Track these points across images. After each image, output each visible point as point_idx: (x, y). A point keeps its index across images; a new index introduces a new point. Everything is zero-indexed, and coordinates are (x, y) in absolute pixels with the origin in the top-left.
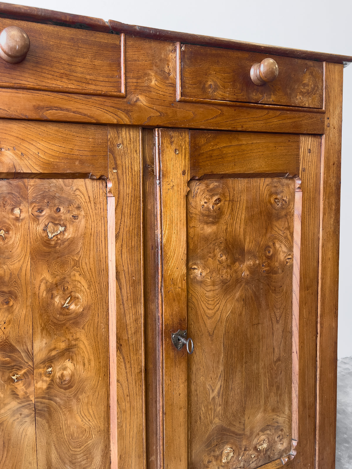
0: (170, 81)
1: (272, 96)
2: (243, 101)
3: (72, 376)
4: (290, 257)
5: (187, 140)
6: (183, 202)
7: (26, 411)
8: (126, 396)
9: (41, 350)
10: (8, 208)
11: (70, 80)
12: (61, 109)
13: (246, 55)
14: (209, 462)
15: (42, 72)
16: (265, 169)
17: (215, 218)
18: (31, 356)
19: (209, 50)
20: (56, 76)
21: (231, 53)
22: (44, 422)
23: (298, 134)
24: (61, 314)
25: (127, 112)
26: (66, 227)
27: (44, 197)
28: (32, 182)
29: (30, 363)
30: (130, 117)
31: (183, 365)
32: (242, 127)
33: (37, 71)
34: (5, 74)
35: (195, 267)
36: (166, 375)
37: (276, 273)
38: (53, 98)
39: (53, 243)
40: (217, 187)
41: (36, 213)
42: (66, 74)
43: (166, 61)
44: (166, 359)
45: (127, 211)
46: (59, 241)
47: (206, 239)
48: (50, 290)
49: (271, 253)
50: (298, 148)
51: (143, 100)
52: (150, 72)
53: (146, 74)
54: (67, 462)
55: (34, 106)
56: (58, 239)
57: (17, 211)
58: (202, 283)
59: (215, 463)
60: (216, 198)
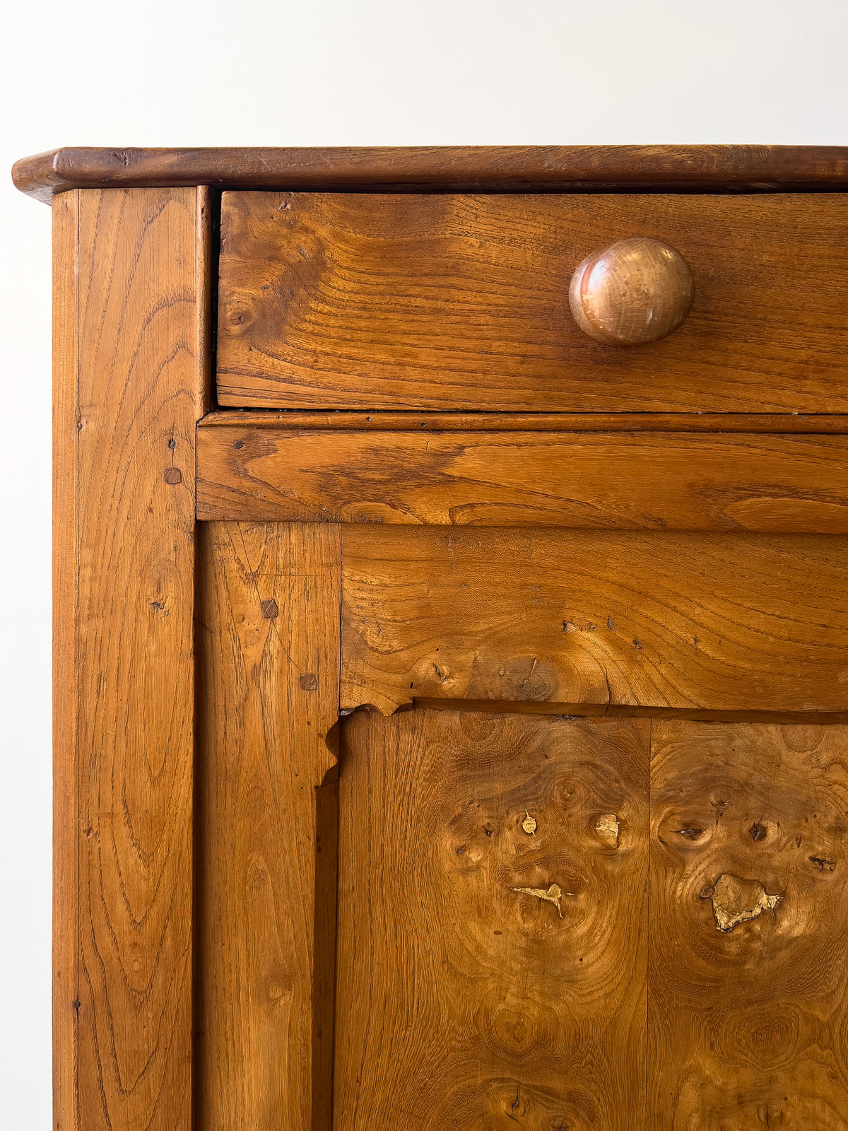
10: (579, 812)
11: (835, 382)
12: (794, 492)
15: (726, 365)
20: (780, 374)
26: (784, 895)
27: (707, 784)
28: (664, 731)
33: (708, 362)
34: (593, 385)
38: (764, 452)
39: (733, 948)
41: (675, 839)
42: (817, 363)
46: (757, 945)
48: (715, 1112)
55: (690, 486)
56: (754, 937)
57: (609, 827)
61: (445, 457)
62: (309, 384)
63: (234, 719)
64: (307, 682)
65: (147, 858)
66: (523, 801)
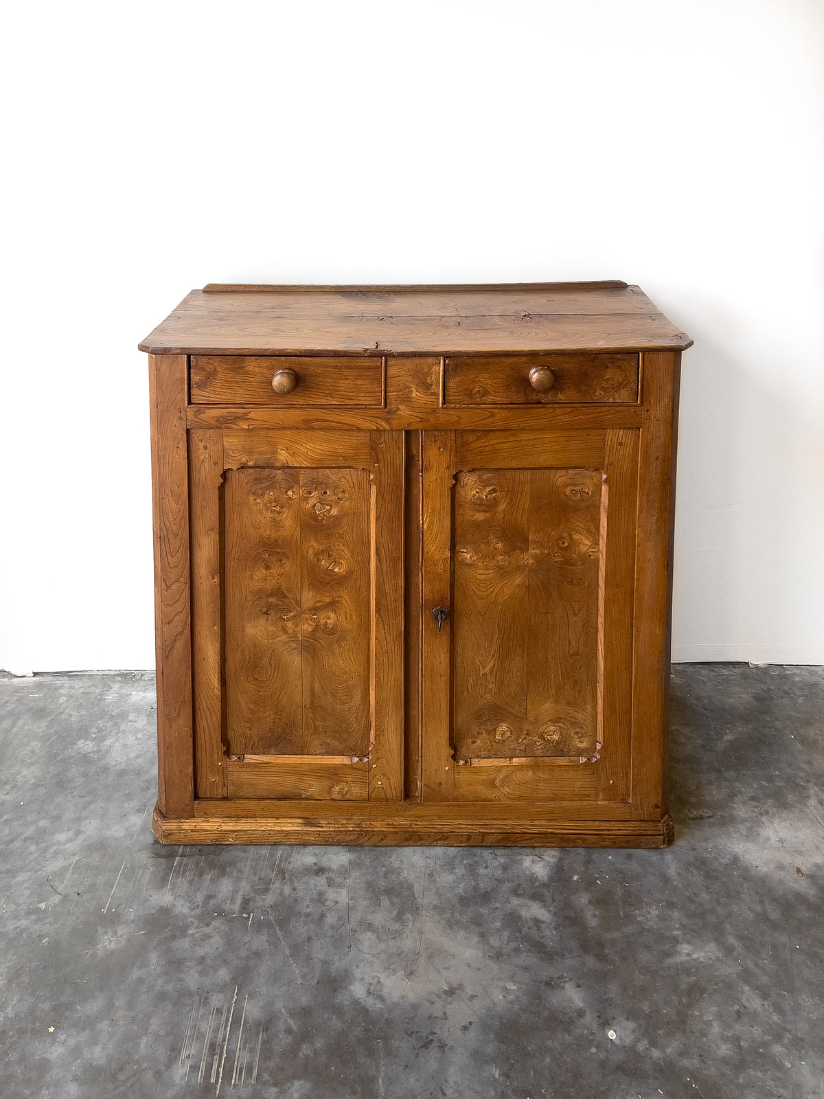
0: (433, 391)
1: (559, 395)
2: (517, 402)
3: (335, 625)
4: (594, 550)
5: (453, 440)
6: (447, 493)
7: (294, 645)
8: (384, 652)
9: (308, 600)
10: (283, 490)
12: (326, 421)
13: (523, 359)
14: (478, 734)
16: (552, 463)
17: (489, 506)
18: (299, 603)
20: (323, 396)
21: (504, 360)
22: (309, 657)
23: (603, 428)
24: (326, 574)
25: (387, 420)
26: (331, 506)
27: (313, 482)
28: (302, 472)
29: (299, 609)
30: (389, 424)
31: (445, 638)
32: (518, 426)
34: (279, 400)
35: (464, 550)
37: (573, 564)
38: (319, 412)
39: (320, 518)
40: (492, 477)
41: (306, 495)
42: (330, 393)
43: (429, 373)
44: (426, 629)
45: (387, 497)
46: (326, 517)
47: (477, 525)
48: (317, 554)
49: (566, 544)
51: (403, 409)
52: (411, 385)
53: (407, 388)
54: (329, 693)
55: (303, 420)
57: (290, 493)
58: (470, 565)
59: (486, 737)
60: (488, 489)
61: (246, 414)
62: (213, 397)
63: (198, 472)
64: (215, 463)
65: (177, 504)
66: (269, 488)
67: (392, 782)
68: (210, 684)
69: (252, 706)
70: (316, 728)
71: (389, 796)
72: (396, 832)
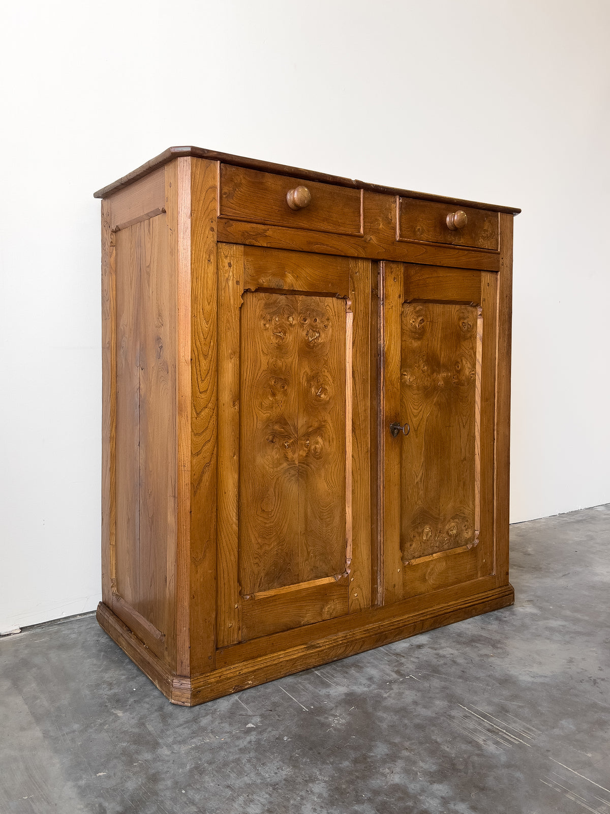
0: (392, 226)
1: (462, 239)
2: (440, 242)
3: (322, 449)
4: (473, 372)
5: (402, 271)
6: (399, 319)
7: (292, 472)
8: (358, 469)
9: (302, 426)
10: (286, 316)
11: (329, 223)
12: (323, 245)
13: (443, 206)
14: (414, 537)
15: (312, 218)
16: (456, 297)
17: (420, 334)
18: (296, 429)
19: (418, 202)
20: (321, 220)
21: (433, 204)
22: (304, 482)
23: (480, 270)
24: (316, 400)
25: (364, 248)
26: (320, 333)
27: (307, 310)
28: (301, 298)
29: (296, 435)
30: (365, 252)
31: (398, 449)
32: (440, 263)
35: (406, 373)
36: (386, 456)
37: (463, 385)
38: (319, 236)
39: (312, 345)
40: (422, 309)
41: (302, 322)
42: (326, 218)
43: (390, 210)
44: (386, 443)
45: (360, 323)
46: (316, 344)
47: (414, 351)
48: (309, 380)
49: (460, 368)
50: (480, 282)
51: (373, 239)
52: (379, 218)
53: (377, 220)
54: (318, 517)
55: (307, 242)
57: (291, 319)
58: (410, 387)
59: (418, 538)
60: (420, 318)
61: (266, 231)
62: (239, 211)
63: (223, 291)
64: (238, 283)
65: (207, 322)
66: (276, 314)
67: (364, 592)
68: (230, 519)
69: (260, 540)
70: (308, 553)
71: (362, 606)
72: (371, 636)
